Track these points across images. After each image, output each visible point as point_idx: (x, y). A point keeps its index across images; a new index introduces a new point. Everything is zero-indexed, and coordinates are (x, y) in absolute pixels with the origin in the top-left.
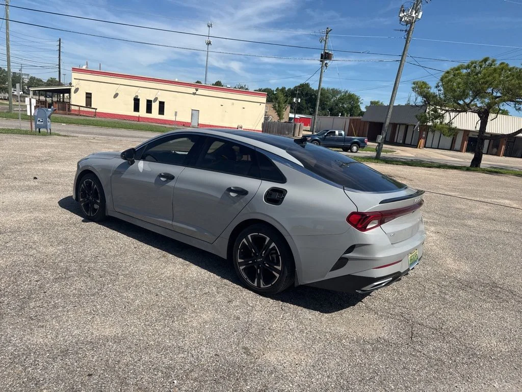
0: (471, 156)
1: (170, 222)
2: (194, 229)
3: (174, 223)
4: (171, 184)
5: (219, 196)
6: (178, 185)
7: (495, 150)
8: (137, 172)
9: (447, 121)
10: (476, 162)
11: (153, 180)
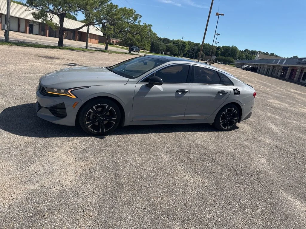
0: (58, 39)
1: (184, 116)
2: (198, 115)
3: (186, 116)
4: (186, 95)
5: (215, 96)
6: (191, 95)
7: (42, 33)
8: (159, 92)
9: (49, 19)
10: (60, 44)
11: (174, 95)
